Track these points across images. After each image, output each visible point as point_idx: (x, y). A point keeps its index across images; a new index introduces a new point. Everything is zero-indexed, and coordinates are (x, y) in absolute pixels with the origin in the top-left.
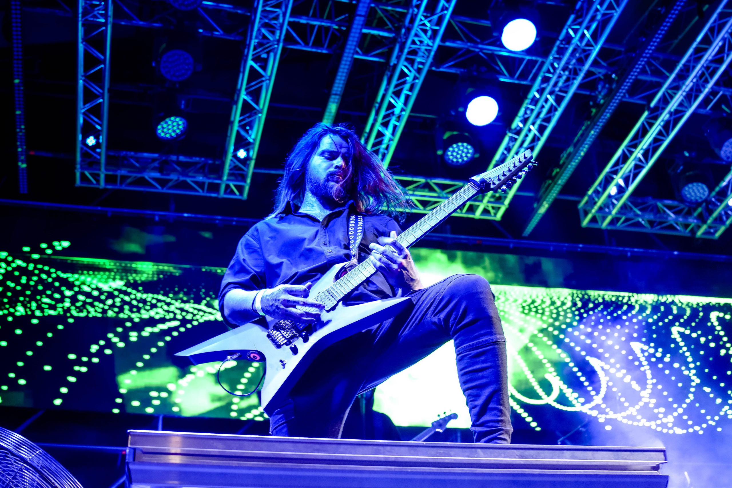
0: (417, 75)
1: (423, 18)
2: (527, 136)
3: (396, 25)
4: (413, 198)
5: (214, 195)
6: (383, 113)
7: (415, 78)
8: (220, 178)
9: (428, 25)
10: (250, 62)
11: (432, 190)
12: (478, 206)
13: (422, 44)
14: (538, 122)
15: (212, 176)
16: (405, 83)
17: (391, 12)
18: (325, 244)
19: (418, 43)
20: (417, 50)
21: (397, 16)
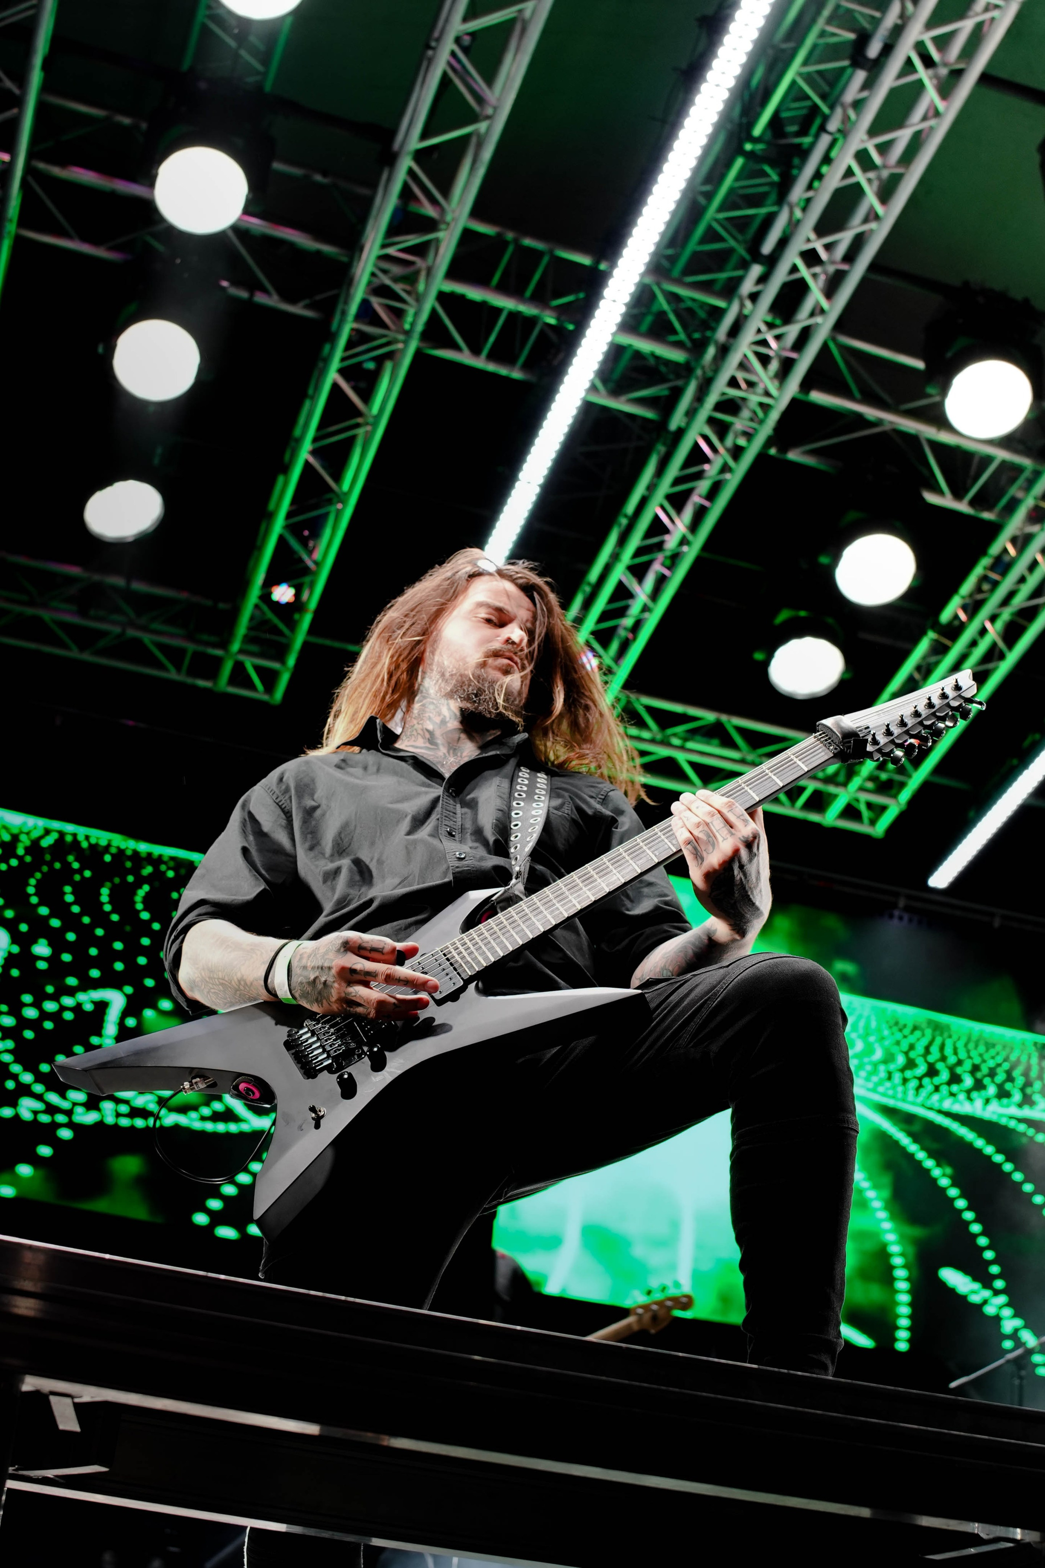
0: (731, 463)
1: (764, 328)
2: (974, 644)
3: (697, 336)
4: (681, 758)
5: (202, 683)
6: (635, 541)
7: (725, 468)
8: (224, 645)
9: (773, 344)
10: (332, 376)
11: (728, 742)
12: (835, 796)
13: (751, 390)
14: (1006, 615)
15: (205, 637)
16: (699, 475)
17: (690, 304)
18: (450, 834)
19: (743, 385)
20: (740, 402)
21: (702, 314)
